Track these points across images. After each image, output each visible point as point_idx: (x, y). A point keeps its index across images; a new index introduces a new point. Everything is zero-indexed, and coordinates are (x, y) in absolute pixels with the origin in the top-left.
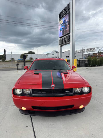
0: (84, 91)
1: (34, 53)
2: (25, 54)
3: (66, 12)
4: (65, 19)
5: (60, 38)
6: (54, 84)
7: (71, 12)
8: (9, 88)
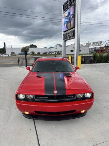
0: (86, 96)
1: (35, 46)
2: (26, 48)
3: (71, 3)
4: (70, 11)
5: (64, 32)
6: (56, 90)
7: (77, 3)
8: (11, 88)
